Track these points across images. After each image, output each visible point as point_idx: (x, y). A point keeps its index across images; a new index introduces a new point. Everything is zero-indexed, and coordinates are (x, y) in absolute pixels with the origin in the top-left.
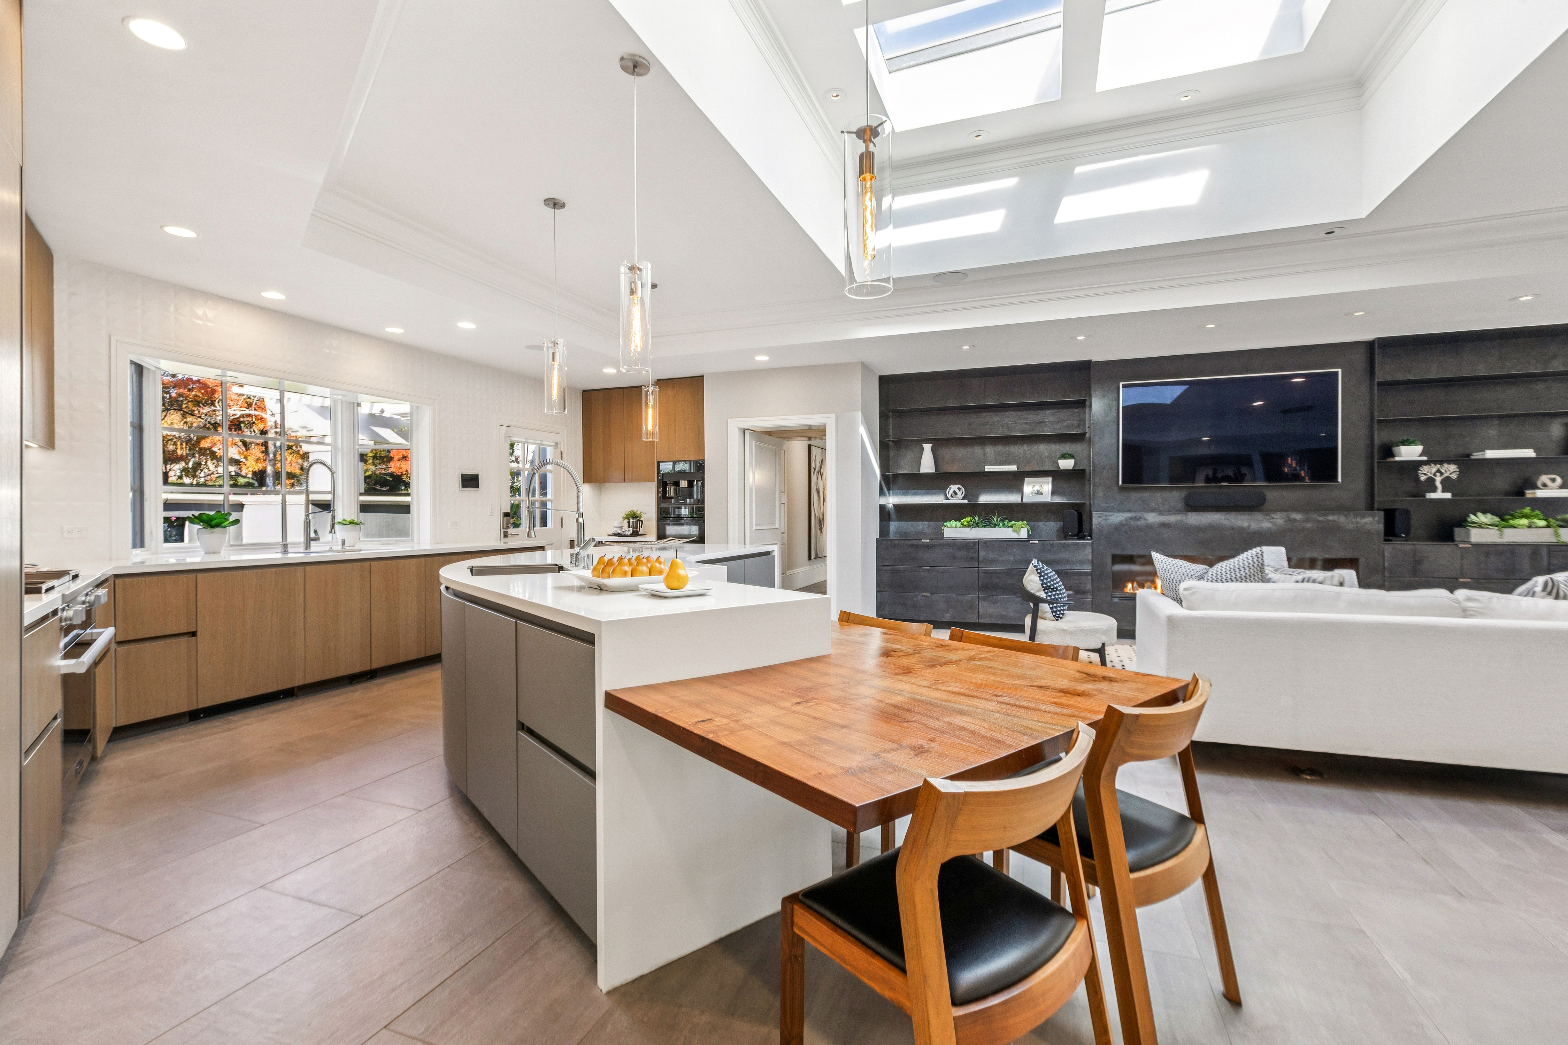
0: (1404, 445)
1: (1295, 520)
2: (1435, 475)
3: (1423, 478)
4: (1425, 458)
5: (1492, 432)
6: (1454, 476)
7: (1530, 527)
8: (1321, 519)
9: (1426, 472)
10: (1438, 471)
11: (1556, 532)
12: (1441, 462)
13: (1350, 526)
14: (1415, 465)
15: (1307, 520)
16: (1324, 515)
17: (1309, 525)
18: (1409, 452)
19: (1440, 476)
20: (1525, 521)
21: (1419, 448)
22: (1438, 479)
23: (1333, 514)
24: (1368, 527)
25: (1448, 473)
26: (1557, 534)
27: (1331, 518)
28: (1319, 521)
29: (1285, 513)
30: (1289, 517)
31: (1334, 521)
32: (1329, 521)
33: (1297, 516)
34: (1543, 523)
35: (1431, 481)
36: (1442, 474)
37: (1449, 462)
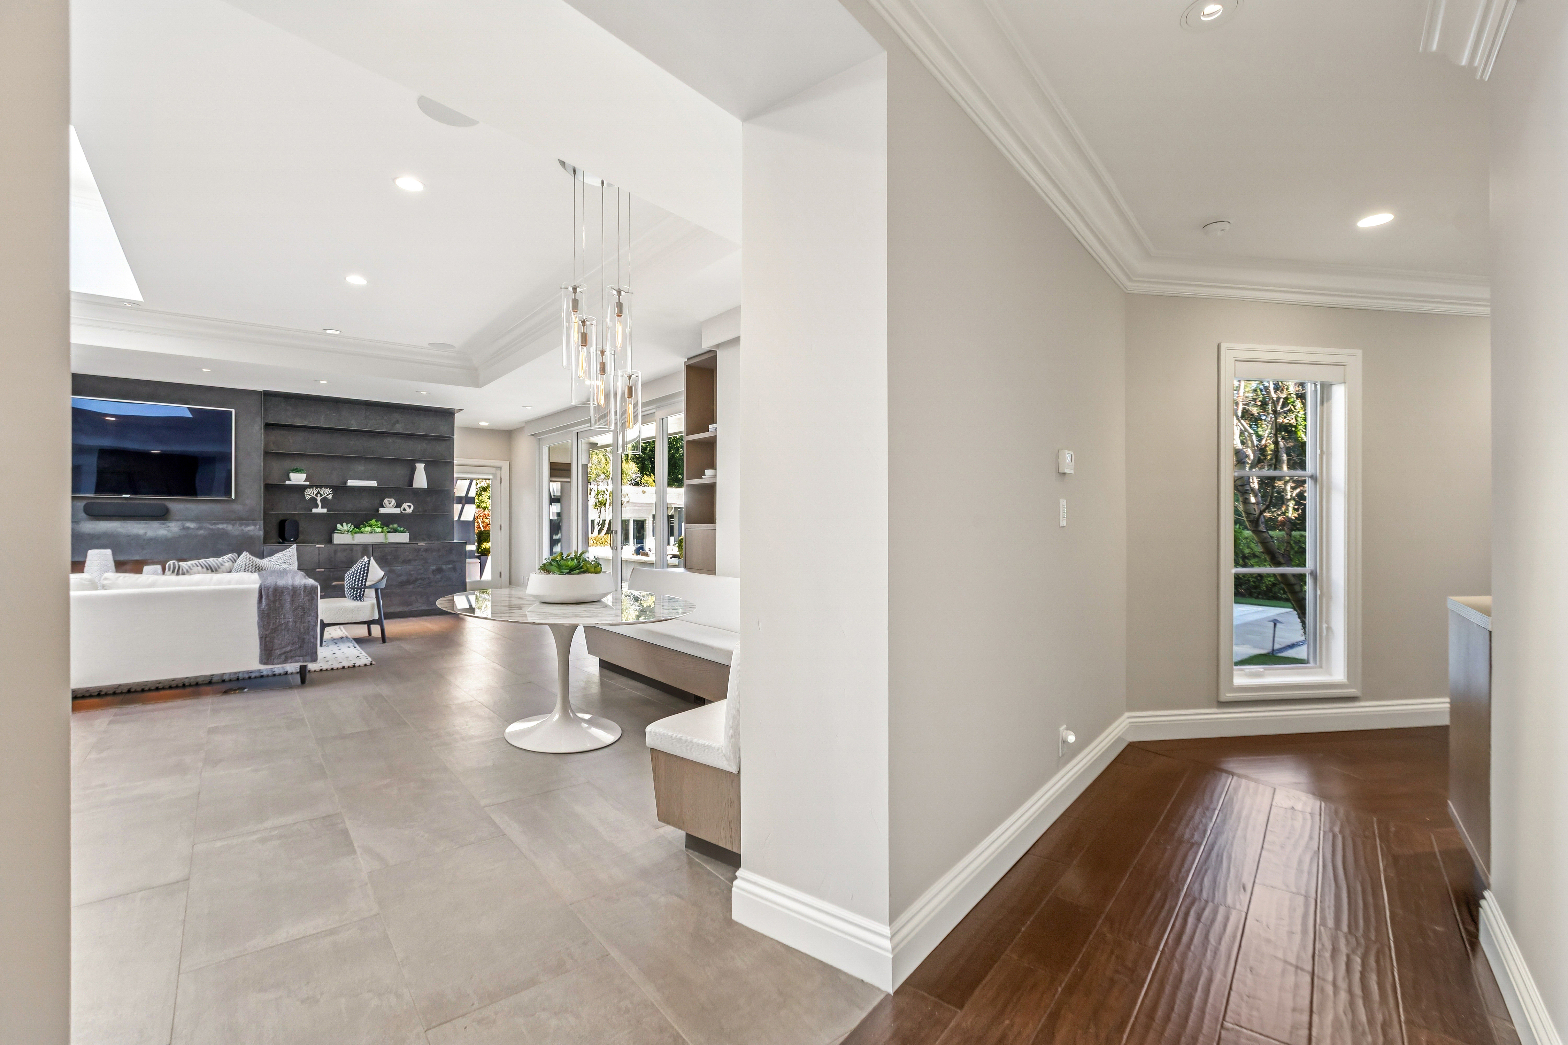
0: (293, 473)
1: (188, 528)
2: (316, 495)
3: (308, 497)
4: (308, 483)
5: (360, 467)
6: (330, 497)
7: (371, 533)
8: (213, 527)
9: (310, 493)
10: (318, 493)
11: (385, 535)
12: (321, 487)
13: (237, 533)
14: (301, 489)
15: (199, 528)
16: (214, 524)
17: (202, 532)
18: (298, 478)
19: (320, 497)
20: (368, 529)
21: (304, 476)
22: (319, 499)
23: (222, 523)
24: (251, 533)
25: (326, 495)
26: (386, 538)
27: (220, 526)
28: (209, 529)
29: (180, 523)
30: (183, 526)
31: (223, 529)
32: (219, 529)
33: (192, 525)
34: (379, 530)
35: (313, 500)
36: (321, 495)
37: (326, 487)
